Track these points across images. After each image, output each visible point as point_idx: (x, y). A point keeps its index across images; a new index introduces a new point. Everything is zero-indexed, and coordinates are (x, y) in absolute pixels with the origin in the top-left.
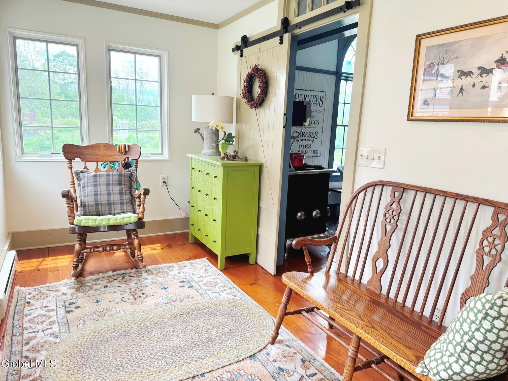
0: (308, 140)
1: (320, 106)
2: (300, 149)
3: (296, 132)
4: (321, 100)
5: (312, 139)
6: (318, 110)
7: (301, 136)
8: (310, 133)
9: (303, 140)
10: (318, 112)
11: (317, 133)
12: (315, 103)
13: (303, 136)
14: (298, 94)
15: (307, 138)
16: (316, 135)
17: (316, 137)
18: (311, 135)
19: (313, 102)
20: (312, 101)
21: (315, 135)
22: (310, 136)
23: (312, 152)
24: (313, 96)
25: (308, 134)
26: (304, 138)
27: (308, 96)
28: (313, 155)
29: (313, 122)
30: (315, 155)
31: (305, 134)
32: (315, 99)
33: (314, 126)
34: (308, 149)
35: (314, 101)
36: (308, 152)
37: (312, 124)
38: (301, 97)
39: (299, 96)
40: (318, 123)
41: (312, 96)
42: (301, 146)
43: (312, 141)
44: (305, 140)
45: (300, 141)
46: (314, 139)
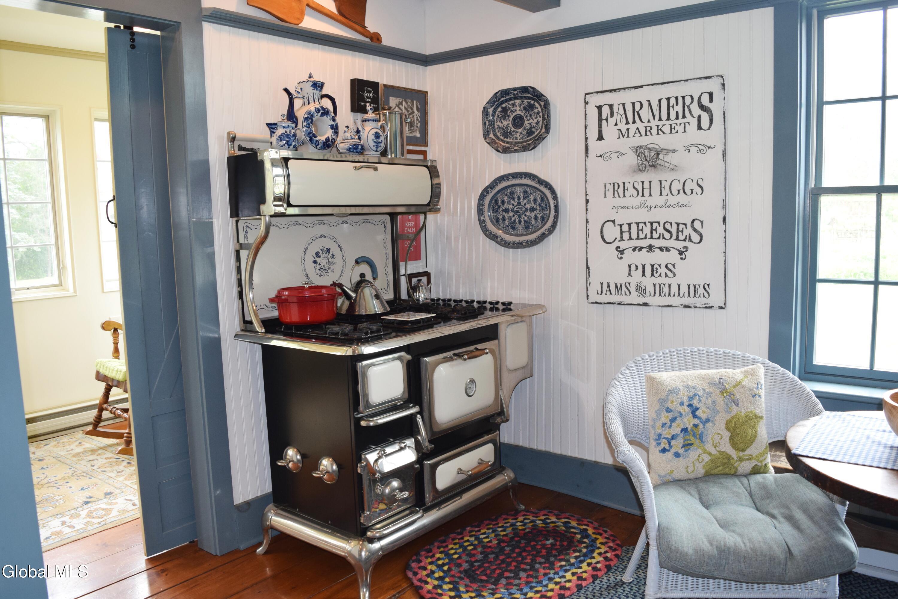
0: (661, 249)
1: (700, 128)
2: (629, 279)
3: (614, 222)
4: (702, 107)
5: (680, 245)
6: (695, 145)
7: (634, 236)
8: (668, 226)
9: (641, 249)
10: (694, 149)
11: (697, 225)
12: (678, 122)
13: (642, 236)
14: (611, 106)
15: (657, 243)
16: (695, 230)
17: (696, 238)
18: (674, 230)
19: (669, 118)
20: (664, 116)
21: (688, 231)
22: (667, 235)
23: (684, 289)
24: (668, 99)
25: (661, 230)
26: (645, 243)
27: (646, 105)
28: (686, 301)
29: (676, 186)
30: (700, 301)
31: (647, 230)
32: (679, 108)
33: (682, 199)
34: (663, 280)
35: (673, 115)
36: (666, 290)
37: (675, 192)
38: (621, 111)
39: (615, 110)
40: (699, 190)
41: (664, 103)
42: (633, 268)
43: (681, 253)
44: (650, 248)
45: (628, 253)
46: (687, 244)
